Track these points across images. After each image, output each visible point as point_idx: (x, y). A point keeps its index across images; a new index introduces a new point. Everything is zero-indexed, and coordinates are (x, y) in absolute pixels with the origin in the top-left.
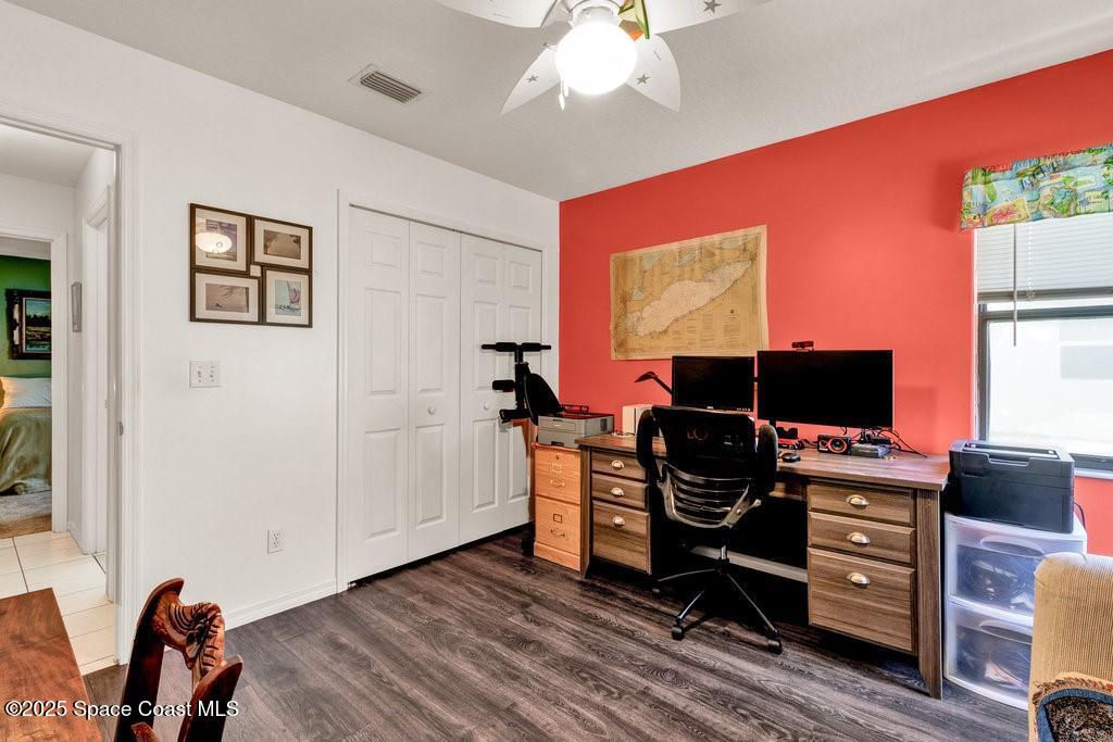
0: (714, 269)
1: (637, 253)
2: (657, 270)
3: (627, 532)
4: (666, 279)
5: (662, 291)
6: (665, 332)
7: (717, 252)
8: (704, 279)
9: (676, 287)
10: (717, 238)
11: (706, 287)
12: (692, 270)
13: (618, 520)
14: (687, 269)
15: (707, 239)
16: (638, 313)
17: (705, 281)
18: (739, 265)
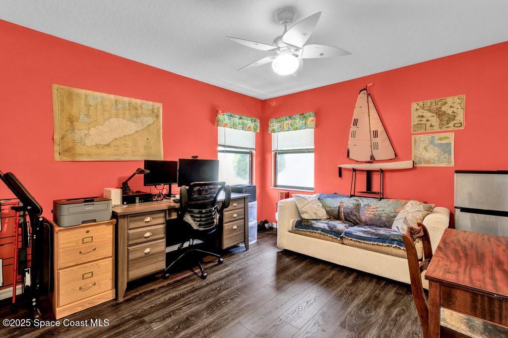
0: (137, 117)
1: (83, 92)
2: (99, 107)
3: (154, 254)
4: (107, 115)
5: (105, 120)
6: (108, 145)
7: (139, 108)
8: (131, 120)
9: (113, 120)
10: (139, 101)
11: (133, 124)
12: (124, 113)
13: (147, 250)
14: (121, 112)
15: (134, 101)
16: (87, 132)
17: (132, 121)
18: (151, 118)
